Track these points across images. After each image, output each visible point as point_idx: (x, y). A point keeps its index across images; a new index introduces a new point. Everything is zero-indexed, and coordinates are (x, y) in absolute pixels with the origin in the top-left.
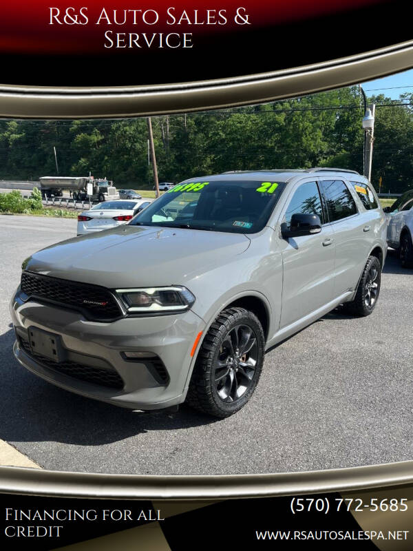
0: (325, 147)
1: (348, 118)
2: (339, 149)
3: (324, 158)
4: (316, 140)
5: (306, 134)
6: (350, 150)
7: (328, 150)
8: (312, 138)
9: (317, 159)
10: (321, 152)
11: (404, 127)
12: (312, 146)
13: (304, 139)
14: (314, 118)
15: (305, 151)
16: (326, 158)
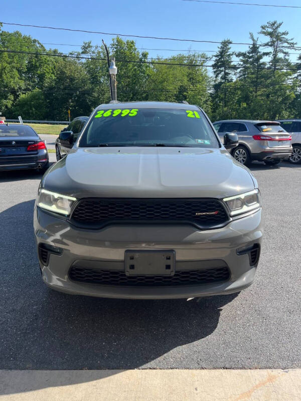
0: (22, 84)
1: (35, 63)
2: (34, 87)
3: (23, 93)
4: (14, 78)
5: (5, 73)
6: (42, 89)
7: (25, 87)
8: (11, 77)
9: (18, 94)
10: (20, 88)
11: (79, 75)
12: (12, 83)
13: (4, 76)
14: (9, 60)
15: (6, 86)
16: (25, 93)
